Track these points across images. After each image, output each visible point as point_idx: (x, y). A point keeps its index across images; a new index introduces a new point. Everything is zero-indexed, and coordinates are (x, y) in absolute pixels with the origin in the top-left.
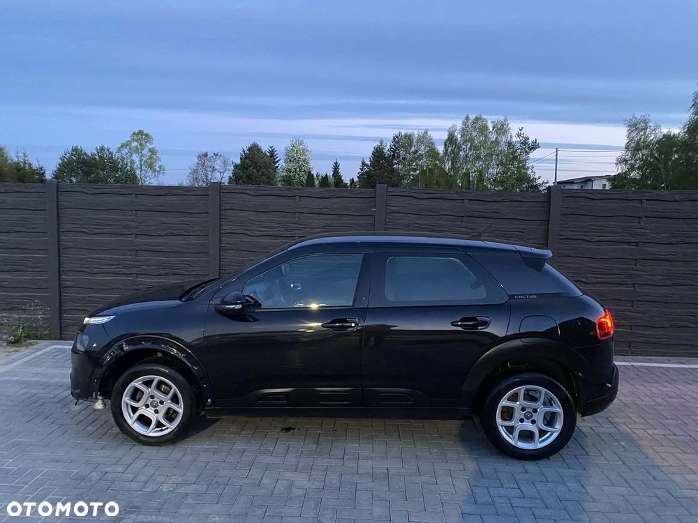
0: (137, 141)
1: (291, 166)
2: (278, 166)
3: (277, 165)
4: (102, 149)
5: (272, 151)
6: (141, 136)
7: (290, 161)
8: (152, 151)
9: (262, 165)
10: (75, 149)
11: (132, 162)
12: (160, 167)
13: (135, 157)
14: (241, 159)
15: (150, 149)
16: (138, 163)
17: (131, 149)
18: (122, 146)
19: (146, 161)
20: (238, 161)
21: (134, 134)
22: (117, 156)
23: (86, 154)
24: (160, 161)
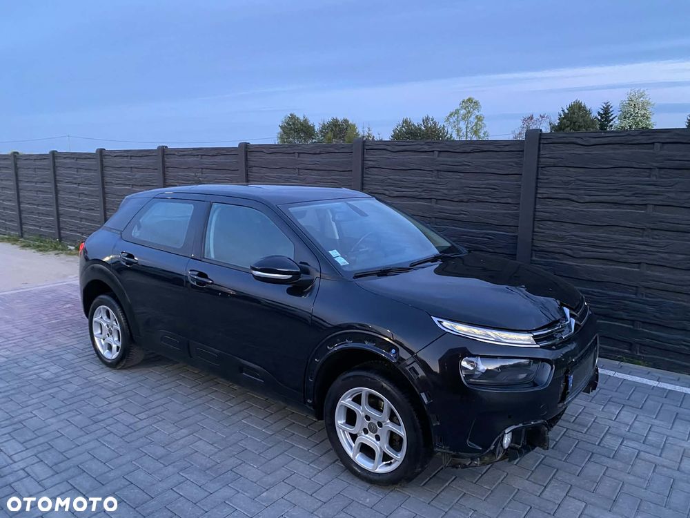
0: (465, 109)
1: (626, 124)
2: (611, 126)
3: (611, 124)
4: (427, 119)
5: (607, 107)
6: (470, 104)
7: (625, 118)
8: (479, 119)
9: (583, 124)
10: (405, 122)
11: (459, 130)
12: (484, 134)
13: (462, 125)
14: (559, 119)
15: (477, 116)
16: (464, 130)
17: (458, 117)
18: (451, 115)
19: (472, 128)
20: (556, 122)
21: (463, 102)
22: (440, 124)
23: (413, 125)
24: (485, 126)
